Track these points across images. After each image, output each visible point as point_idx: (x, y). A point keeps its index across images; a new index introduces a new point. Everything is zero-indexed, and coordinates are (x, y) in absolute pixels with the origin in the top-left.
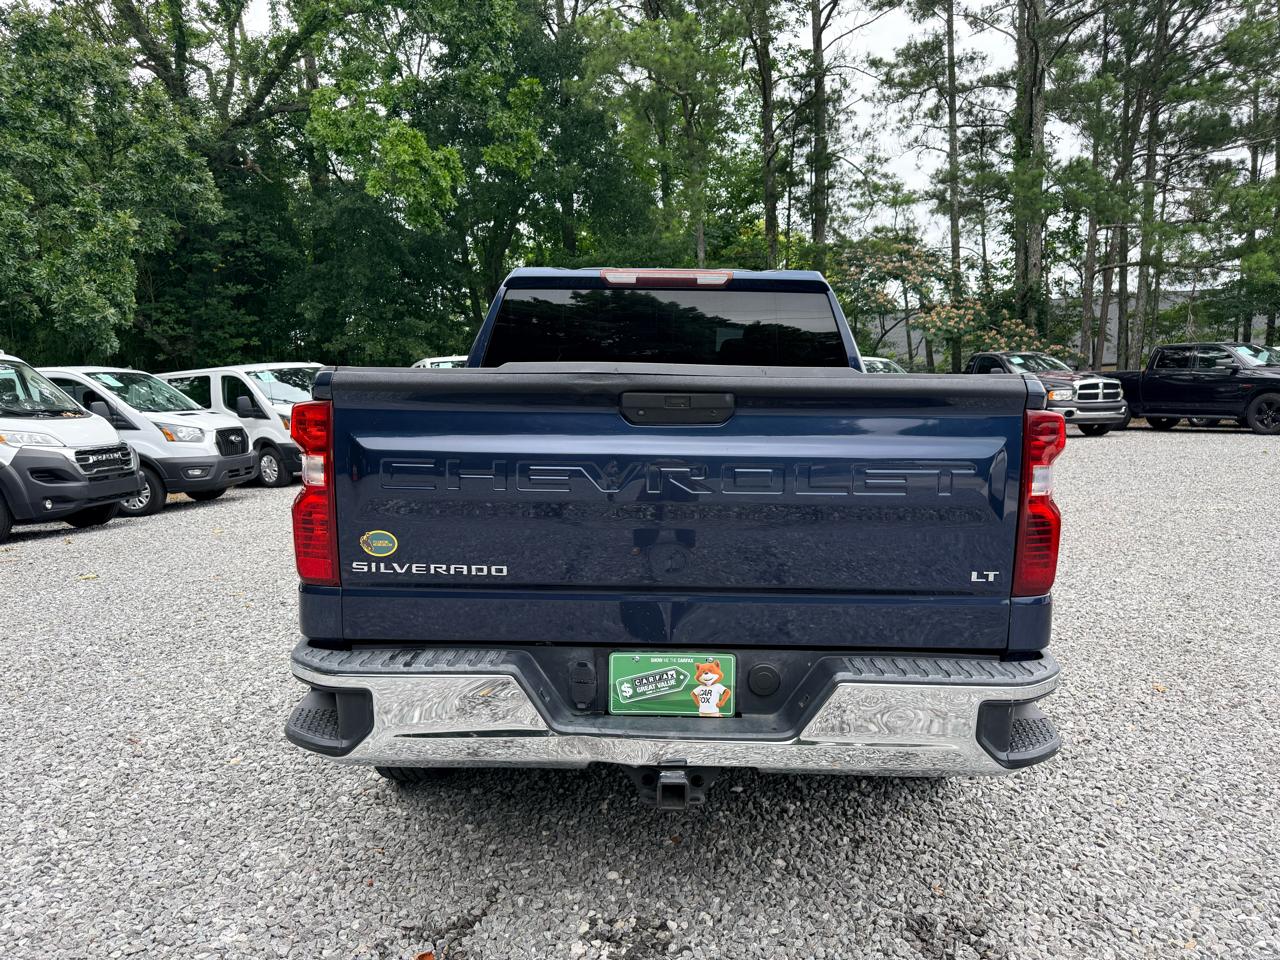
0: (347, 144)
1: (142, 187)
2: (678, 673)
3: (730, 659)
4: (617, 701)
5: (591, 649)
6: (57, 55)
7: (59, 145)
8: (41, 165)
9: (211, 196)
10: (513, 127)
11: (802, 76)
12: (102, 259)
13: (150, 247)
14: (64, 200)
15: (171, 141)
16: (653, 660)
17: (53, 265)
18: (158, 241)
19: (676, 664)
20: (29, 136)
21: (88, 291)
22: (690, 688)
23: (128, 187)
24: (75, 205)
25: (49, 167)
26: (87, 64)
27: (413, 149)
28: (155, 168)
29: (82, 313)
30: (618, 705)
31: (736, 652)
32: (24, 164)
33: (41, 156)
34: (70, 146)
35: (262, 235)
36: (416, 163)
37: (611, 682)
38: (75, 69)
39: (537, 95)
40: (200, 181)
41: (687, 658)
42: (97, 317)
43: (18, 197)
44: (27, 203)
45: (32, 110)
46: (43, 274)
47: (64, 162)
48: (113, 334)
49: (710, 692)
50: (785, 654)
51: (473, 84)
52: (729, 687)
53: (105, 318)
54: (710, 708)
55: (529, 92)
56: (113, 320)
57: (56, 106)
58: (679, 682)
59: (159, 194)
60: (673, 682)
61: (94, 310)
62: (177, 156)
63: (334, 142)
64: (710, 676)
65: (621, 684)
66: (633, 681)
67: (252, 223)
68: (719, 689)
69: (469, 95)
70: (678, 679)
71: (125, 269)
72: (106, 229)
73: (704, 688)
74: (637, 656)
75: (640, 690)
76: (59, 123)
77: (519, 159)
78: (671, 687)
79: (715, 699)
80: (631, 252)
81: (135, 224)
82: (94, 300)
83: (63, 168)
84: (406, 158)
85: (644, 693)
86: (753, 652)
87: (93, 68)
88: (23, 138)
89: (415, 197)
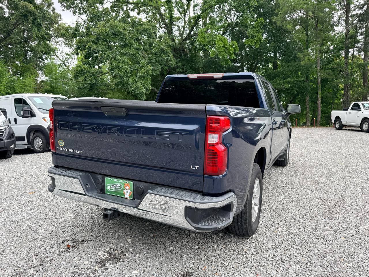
0: (206, 43)
1: (155, 59)
2: (120, 185)
3: (131, 183)
4: (107, 190)
5: (102, 175)
6: (140, 28)
7: (137, 49)
8: (133, 55)
9: (173, 60)
10: (254, 33)
11: (361, 5)
12: (144, 77)
13: (156, 74)
14: (138, 63)
15: (162, 46)
16: (115, 181)
17: (133, 79)
18: (158, 72)
19: (120, 183)
20: (131, 48)
21: (139, 85)
22: (123, 190)
23: (152, 59)
24: (140, 64)
25: (135, 55)
26: (145, 29)
27: (223, 43)
28: (158, 54)
29: (138, 90)
30: (107, 192)
31: (133, 181)
32: (130, 55)
33: (133, 52)
34: (140, 50)
35: (188, 69)
36: (224, 46)
37: (106, 185)
38: (143, 30)
39: (263, 23)
40: (169, 56)
41: (122, 181)
42: (141, 91)
43: (127, 63)
44: (130, 64)
45: (133, 42)
46: (131, 80)
47: (138, 54)
48: (145, 95)
49: (127, 192)
50: (145, 184)
51: (244, 22)
52: (131, 191)
53: (143, 91)
54: (127, 196)
55: (260, 22)
56: (144, 92)
57: (137, 40)
58: (121, 188)
59: (159, 60)
60: (119, 187)
61: (141, 90)
62: (163, 50)
63: (203, 43)
64: (127, 187)
65: (108, 186)
66: (110, 186)
67: (185, 66)
68: (129, 191)
69: (243, 25)
70: (120, 187)
71: (148, 80)
72: (145, 69)
73: (126, 190)
74: (111, 179)
75: (112, 188)
76: (138, 44)
77: (255, 43)
78: (119, 189)
79: (128, 194)
80: (291, 68)
81: (151, 68)
82: (141, 87)
83: (138, 55)
84: (221, 45)
85: (113, 189)
86: (138, 182)
87: (147, 30)
88: (130, 48)
89: (223, 56)
